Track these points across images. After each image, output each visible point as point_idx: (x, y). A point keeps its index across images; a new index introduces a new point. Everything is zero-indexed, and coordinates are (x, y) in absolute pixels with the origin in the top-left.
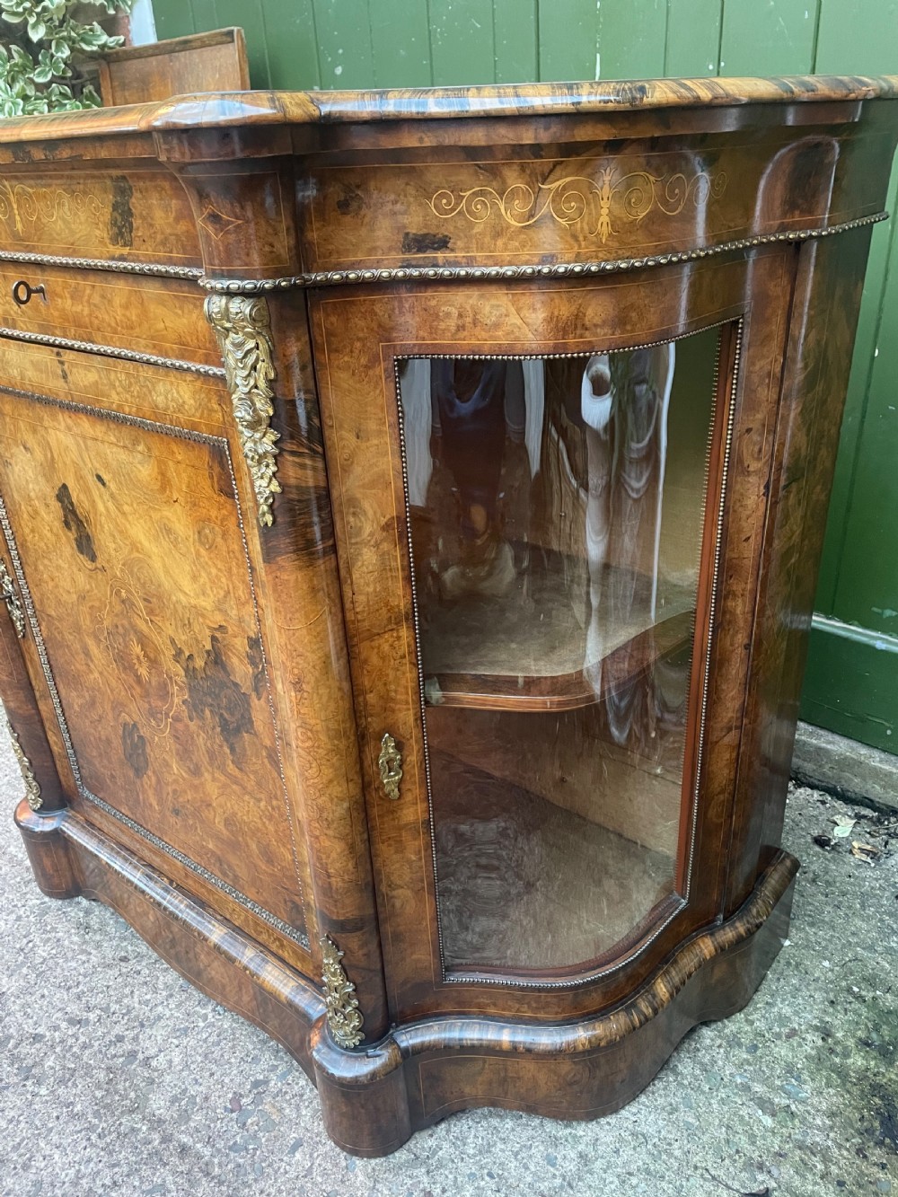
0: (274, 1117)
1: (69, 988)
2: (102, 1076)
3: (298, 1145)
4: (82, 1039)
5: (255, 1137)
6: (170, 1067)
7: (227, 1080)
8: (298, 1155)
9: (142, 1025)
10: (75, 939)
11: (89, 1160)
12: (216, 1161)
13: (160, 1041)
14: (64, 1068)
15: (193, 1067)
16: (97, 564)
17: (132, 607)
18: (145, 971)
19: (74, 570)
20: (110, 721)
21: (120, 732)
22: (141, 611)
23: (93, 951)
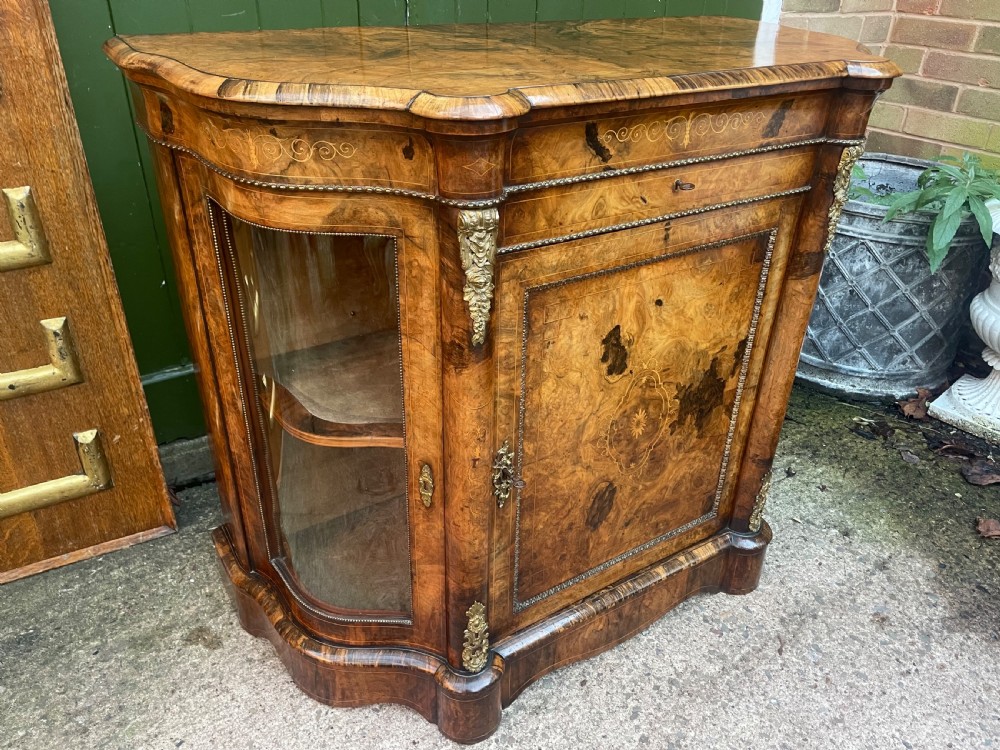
0: (729, 616)
1: (601, 719)
2: (683, 700)
3: (746, 608)
4: (651, 710)
5: (740, 627)
6: (685, 661)
7: (701, 634)
8: (753, 609)
9: (648, 674)
10: (550, 715)
11: (747, 707)
12: (752, 645)
13: (665, 665)
14: (674, 722)
15: (687, 649)
16: (625, 373)
17: (649, 385)
18: (600, 670)
19: (595, 394)
20: (581, 504)
21: (589, 505)
22: (657, 382)
23: (568, 703)
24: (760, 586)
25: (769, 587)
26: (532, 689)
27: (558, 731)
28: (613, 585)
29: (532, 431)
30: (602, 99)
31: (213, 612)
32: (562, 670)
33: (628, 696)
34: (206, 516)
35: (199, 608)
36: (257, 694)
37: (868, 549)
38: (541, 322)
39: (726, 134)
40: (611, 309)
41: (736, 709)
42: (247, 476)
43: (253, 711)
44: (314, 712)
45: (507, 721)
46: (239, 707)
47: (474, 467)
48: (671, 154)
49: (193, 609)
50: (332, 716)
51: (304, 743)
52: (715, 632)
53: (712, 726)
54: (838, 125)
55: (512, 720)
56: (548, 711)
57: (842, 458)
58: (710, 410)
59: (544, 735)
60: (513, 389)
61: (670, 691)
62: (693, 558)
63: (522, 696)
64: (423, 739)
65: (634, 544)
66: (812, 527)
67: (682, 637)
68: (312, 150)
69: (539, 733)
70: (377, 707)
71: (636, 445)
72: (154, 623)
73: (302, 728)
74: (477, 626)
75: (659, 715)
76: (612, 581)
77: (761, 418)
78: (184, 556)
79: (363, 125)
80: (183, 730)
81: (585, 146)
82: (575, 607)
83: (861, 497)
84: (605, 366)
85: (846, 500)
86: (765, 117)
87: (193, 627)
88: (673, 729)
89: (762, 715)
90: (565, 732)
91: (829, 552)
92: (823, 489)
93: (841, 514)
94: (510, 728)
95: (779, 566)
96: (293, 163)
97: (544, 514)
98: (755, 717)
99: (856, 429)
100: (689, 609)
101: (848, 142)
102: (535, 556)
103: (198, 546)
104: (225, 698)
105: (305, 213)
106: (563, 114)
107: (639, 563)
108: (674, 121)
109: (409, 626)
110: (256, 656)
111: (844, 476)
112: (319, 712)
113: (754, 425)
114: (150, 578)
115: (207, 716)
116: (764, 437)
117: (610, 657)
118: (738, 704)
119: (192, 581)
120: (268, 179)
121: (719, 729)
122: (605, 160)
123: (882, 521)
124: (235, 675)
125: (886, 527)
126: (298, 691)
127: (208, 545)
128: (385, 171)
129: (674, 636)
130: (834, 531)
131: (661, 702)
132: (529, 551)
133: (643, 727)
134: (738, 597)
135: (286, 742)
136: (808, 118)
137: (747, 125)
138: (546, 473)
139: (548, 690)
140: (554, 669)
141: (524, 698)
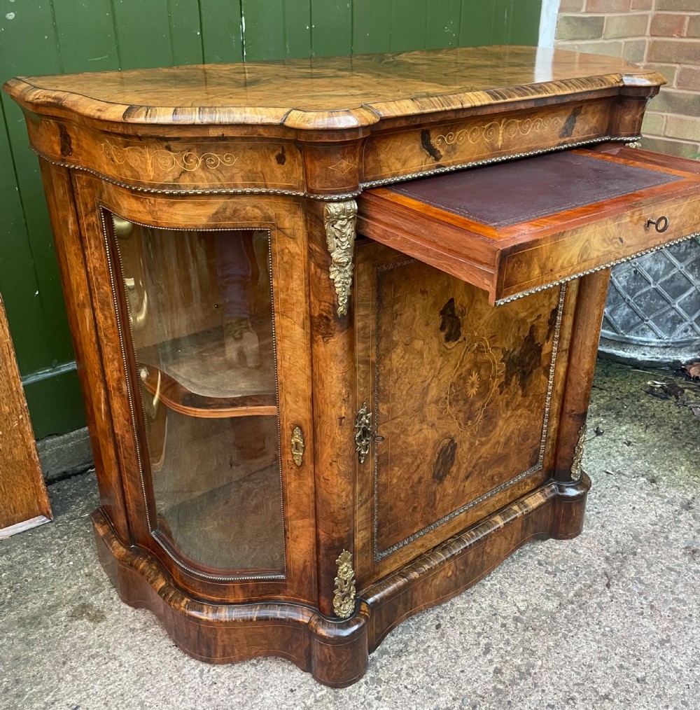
0: (560, 558)
1: (458, 656)
2: (529, 634)
3: (574, 551)
4: (501, 645)
5: (570, 567)
6: (526, 600)
7: (538, 576)
8: (580, 551)
9: (495, 614)
10: (411, 657)
11: (585, 635)
12: (583, 582)
13: (509, 605)
14: (522, 654)
15: (527, 590)
16: (460, 340)
17: (480, 350)
18: (452, 614)
19: (437, 359)
20: (428, 458)
21: (435, 460)
22: (487, 347)
23: (426, 645)
24: (584, 531)
25: (592, 531)
26: (393, 635)
27: (421, 670)
28: (458, 534)
29: (385, 393)
30: (434, 110)
31: (94, 590)
32: (418, 617)
33: (479, 634)
34: (78, 505)
35: (80, 587)
36: (143, 659)
37: (672, 493)
38: (390, 297)
39: (531, 135)
40: (446, 284)
41: (575, 638)
42: (130, 455)
43: (140, 675)
44: (197, 671)
45: (375, 665)
46: (127, 671)
47: (340, 425)
48: (489, 153)
49: (75, 589)
50: (214, 673)
51: (191, 699)
52: (549, 573)
53: (556, 655)
54: (619, 125)
55: (378, 664)
56: (410, 654)
57: (642, 417)
58: (531, 372)
59: (408, 674)
60: (369, 356)
61: (516, 628)
62: (526, 507)
63: (385, 642)
64: (299, 687)
65: (474, 496)
66: (623, 477)
67: (521, 580)
68: (200, 161)
69: (403, 674)
70: (255, 662)
71: (472, 404)
72: (40, 603)
73: (187, 686)
74: (345, 573)
75: (509, 649)
76: (457, 531)
77: (574, 378)
78: (61, 542)
79: (243, 139)
80: (78, 696)
81: (420, 148)
82: (427, 555)
83: (663, 449)
84: (443, 334)
85: (649, 451)
86: (560, 121)
87: (76, 604)
88: (522, 660)
89: (599, 642)
90: (427, 671)
91: (640, 497)
92: (629, 444)
93: (647, 464)
94: (377, 671)
95: (598, 513)
96: (184, 172)
97: (397, 469)
98: (593, 643)
99: (651, 391)
100: (524, 555)
101: (628, 139)
102: (391, 509)
103: (74, 532)
104: (114, 665)
105: (192, 213)
106: (404, 123)
107: (479, 513)
108: (490, 126)
109: (282, 580)
110: (138, 626)
111: (645, 432)
112: (202, 671)
113: (568, 384)
114: (32, 564)
115: (98, 682)
116: (578, 394)
117: (459, 602)
118: (576, 634)
119: (71, 563)
120: (163, 186)
121: (563, 657)
122: (437, 159)
123: (683, 468)
124: (120, 644)
125: (687, 473)
126: (181, 654)
127: (83, 530)
128: (261, 175)
129: (513, 579)
130: (643, 480)
131: (510, 637)
132: (386, 503)
133: (495, 660)
134: (566, 542)
135: (174, 699)
136: (594, 121)
137: (546, 128)
138: (398, 431)
139: (407, 635)
140: (411, 615)
141: (387, 643)
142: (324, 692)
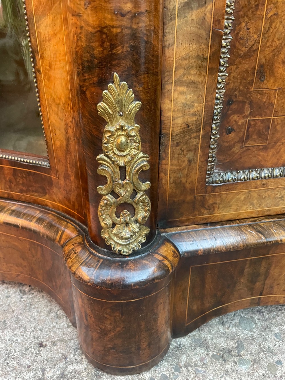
23: (275, 359)
26: (223, 324)
32: (270, 312)
45: (178, 357)
55: (184, 358)
56: (242, 362)
63: (206, 329)
64: (54, 344)
70: (27, 289)
94: (177, 369)
139: (246, 332)
140: (258, 303)
141: (209, 332)
142: (81, 367)
